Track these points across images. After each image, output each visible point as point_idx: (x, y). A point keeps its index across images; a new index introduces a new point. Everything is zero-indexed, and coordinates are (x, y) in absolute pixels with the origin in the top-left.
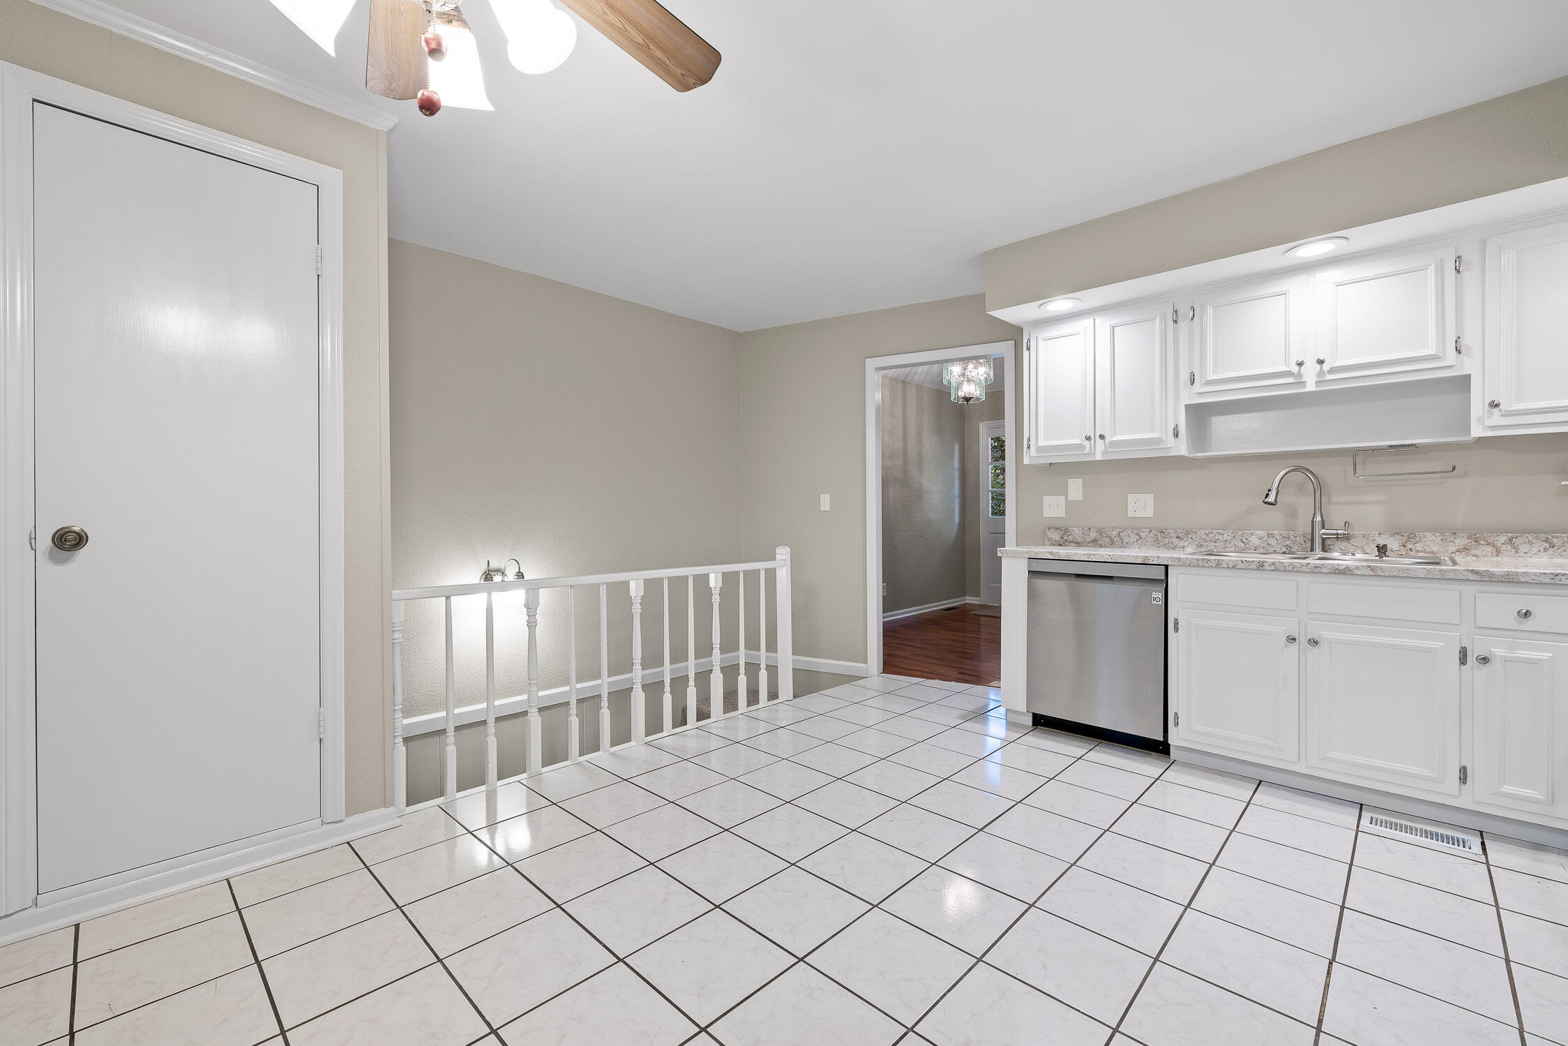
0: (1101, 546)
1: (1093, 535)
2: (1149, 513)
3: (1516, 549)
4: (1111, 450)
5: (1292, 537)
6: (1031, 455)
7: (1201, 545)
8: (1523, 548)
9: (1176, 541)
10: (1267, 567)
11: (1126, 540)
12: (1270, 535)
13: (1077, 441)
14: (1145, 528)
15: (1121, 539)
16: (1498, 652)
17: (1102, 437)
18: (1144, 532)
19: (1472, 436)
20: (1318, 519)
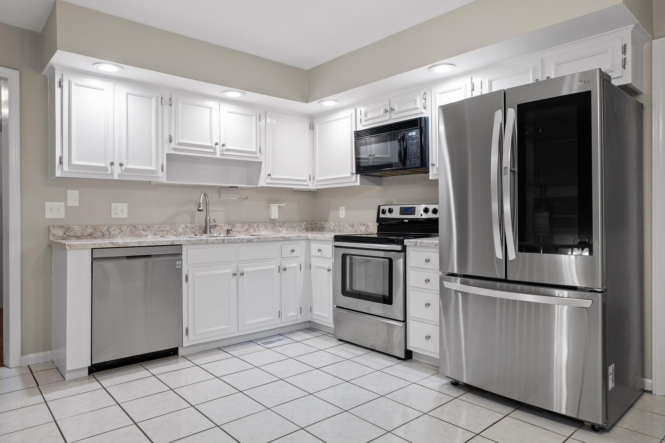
0: (95, 238)
1: (89, 230)
2: (125, 215)
3: (259, 229)
4: (125, 174)
5: (195, 228)
6: (64, 170)
7: (156, 234)
8: (260, 229)
9: (142, 232)
10: (226, 242)
11: (112, 233)
12: (187, 227)
13: (103, 165)
14: (124, 225)
15: (110, 233)
16: (287, 266)
17: (121, 165)
18: (124, 227)
19: (259, 185)
20: (208, 218)
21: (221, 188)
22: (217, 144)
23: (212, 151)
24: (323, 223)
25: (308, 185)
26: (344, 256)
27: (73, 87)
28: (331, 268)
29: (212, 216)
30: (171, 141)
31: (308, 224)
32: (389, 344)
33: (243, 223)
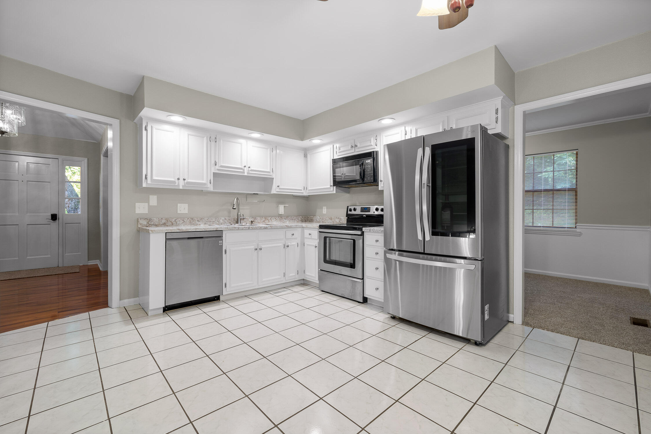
0: (167, 226)
1: (164, 221)
2: (186, 211)
3: (271, 220)
4: (187, 185)
5: (231, 220)
6: (148, 183)
8: (272, 220)
9: (197, 222)
10: (250, 229)
11: (178, 223)
12: (225, 219)
13: (173, 180)
14: (185, 218)
15: (176, 222)
16: (289, 244)
17: (184, 180)
18: (185, 219)
19: (272, 193)
20: (239, 214)
21: (247, 195)
22: (245, 167)
23: (242, 171)
24: (313, 217)
25: (303, 193)
26: (325, 238)
27: (154, 130)
28: (317, 246)
29: (242, 212)
30: (216, 165)
31: (302, 217)
32: (353, 293)
33: (261, 217)
